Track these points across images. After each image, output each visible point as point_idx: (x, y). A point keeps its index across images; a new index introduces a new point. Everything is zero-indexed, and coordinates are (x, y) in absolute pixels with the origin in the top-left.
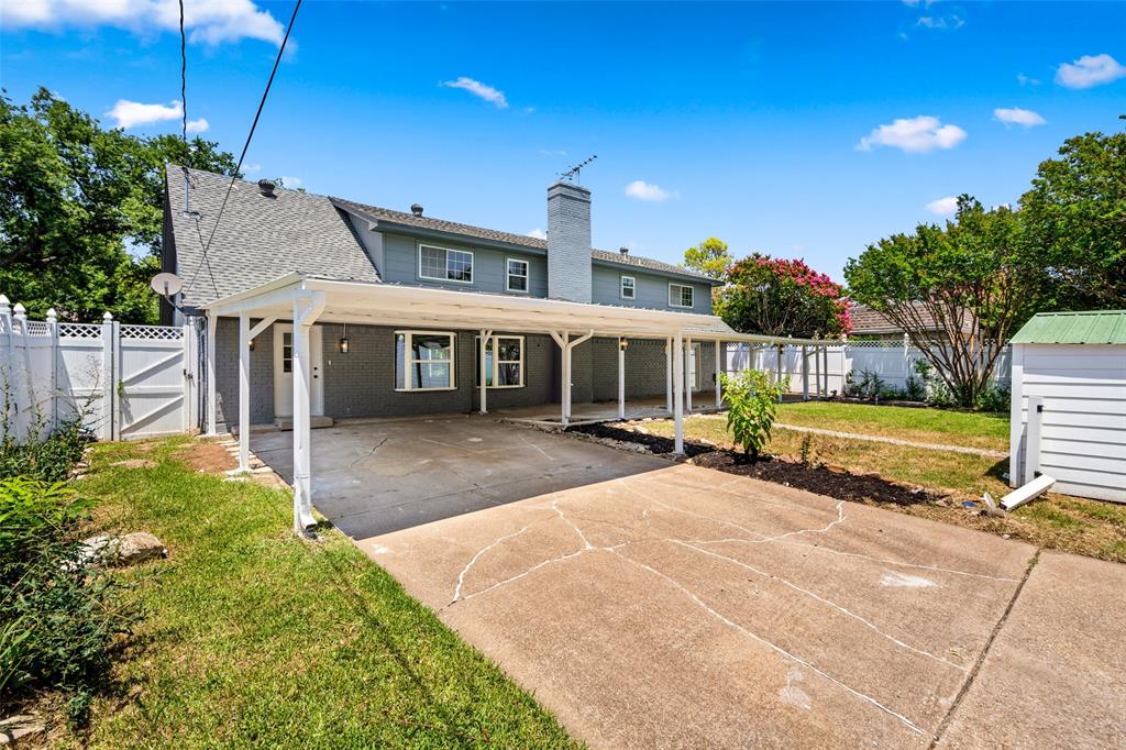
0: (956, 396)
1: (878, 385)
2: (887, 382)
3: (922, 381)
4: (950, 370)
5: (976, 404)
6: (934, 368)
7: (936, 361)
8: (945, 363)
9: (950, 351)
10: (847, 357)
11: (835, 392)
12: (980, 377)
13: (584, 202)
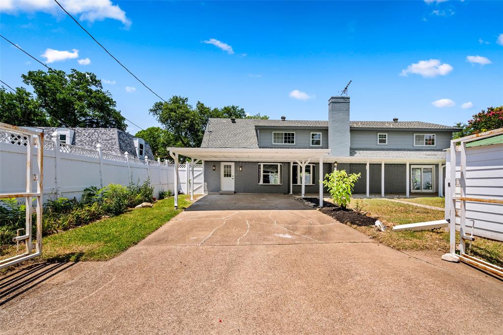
13: (346, 103)
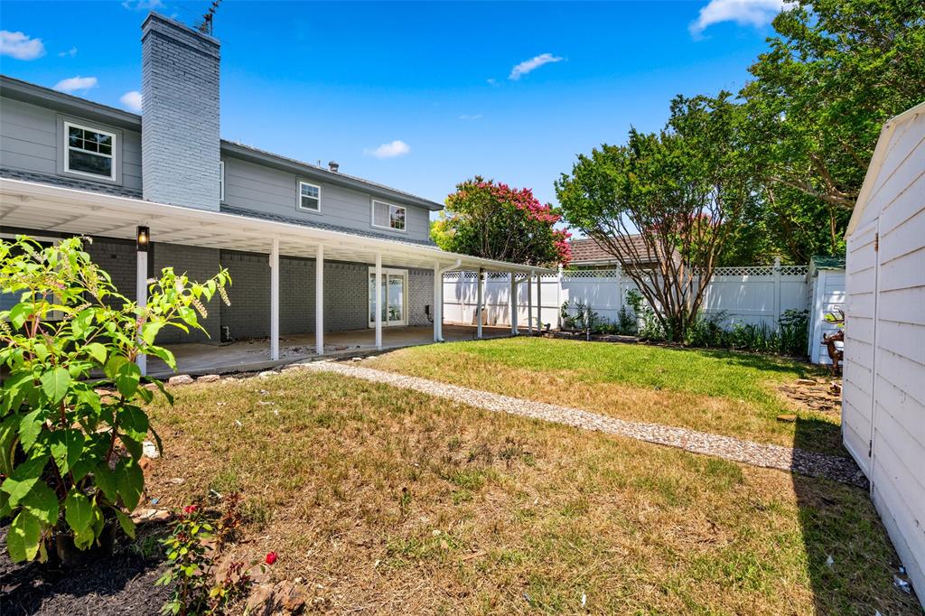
0: (666, 329)
1: (592, 317)
2: (600, 315)
3: (633, 313)
4: (660, 300)
5: (686, 339)
6: (645, 300)
7: (647, 291)
8: (656, 293)
9: (661, 280)
10: (564, 288)
11: (548, 325)
12: (690, 309)
13: (206, 55)
